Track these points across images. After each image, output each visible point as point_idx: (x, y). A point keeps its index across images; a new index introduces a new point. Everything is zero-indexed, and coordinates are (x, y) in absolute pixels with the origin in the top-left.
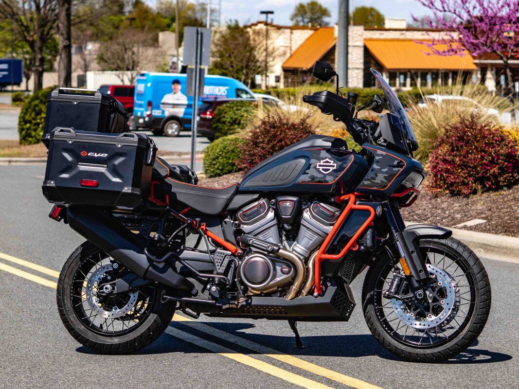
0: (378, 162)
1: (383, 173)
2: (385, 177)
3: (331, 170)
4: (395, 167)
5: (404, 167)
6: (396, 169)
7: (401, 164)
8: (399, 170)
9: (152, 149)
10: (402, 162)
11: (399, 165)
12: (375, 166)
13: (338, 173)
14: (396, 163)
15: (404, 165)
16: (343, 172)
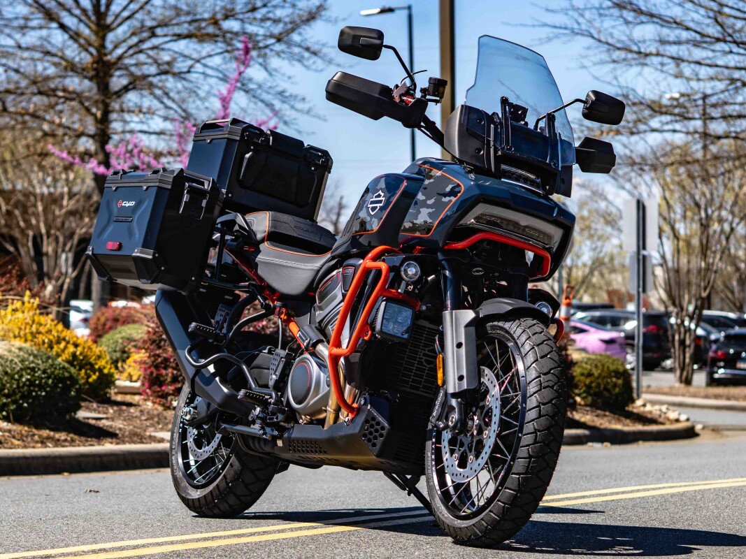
0: (425, 188)
1: (428, 206)
2: (429, 213)
3: (378, 208)
4: (445, 195)
5: (459, 195)
6: (446, 199)
7: (457, 190)
8: (450, 201)
9: (185, 192)
10: (458, 185)
11: (453, 193)
12: (420, 197)
13: (383, 211)
14: (448, 189)
15: (459, 192)
16: (388, 210)
